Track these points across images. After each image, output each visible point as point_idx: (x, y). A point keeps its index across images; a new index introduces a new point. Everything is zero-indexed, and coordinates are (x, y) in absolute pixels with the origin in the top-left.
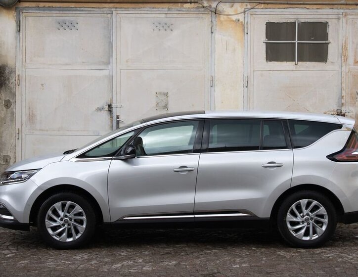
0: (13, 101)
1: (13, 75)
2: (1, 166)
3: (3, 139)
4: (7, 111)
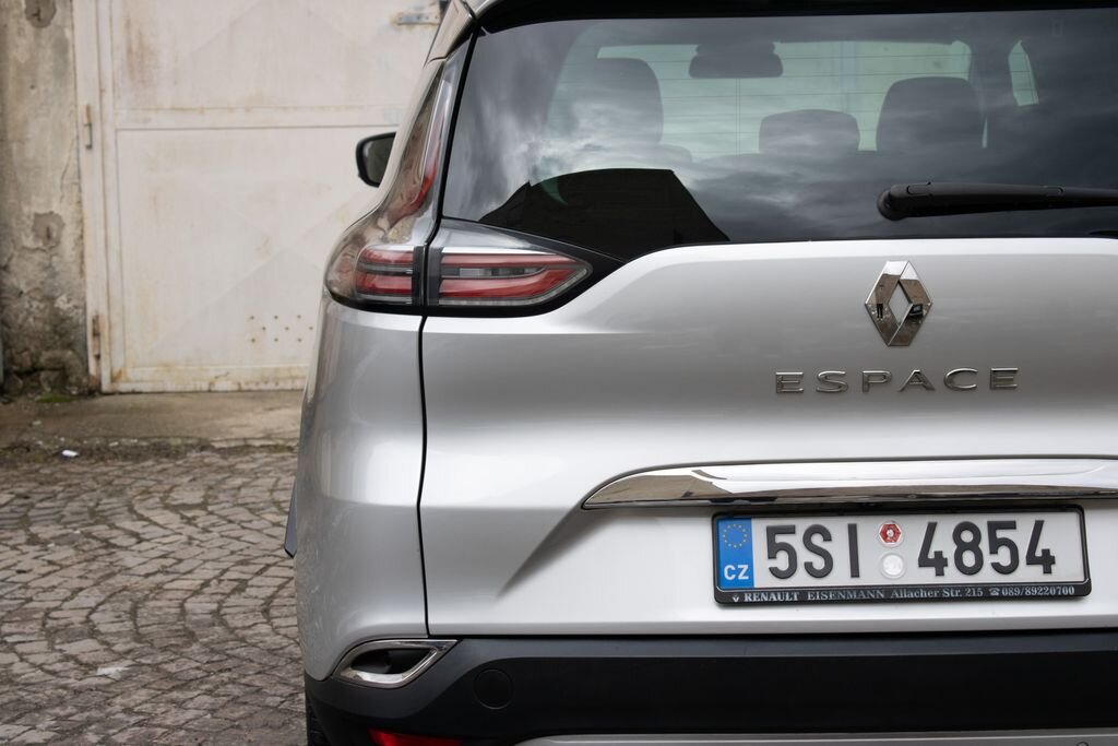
2: (28, 255)
3: (30, 151)
4: (37, 36)
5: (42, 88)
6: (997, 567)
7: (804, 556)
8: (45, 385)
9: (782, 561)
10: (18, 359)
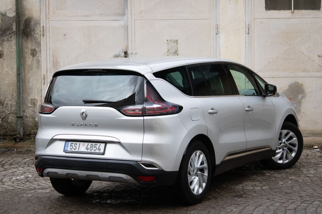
0: (39, 50)
1: (38, 26)
2: (29, 108)
3: (31, 84)
4: (33, 59)
5: (34, 70)
6: (94, 150)
7: (74, 147)
8: (32, 138)
9: (71, 148)
10: (26, 132)
